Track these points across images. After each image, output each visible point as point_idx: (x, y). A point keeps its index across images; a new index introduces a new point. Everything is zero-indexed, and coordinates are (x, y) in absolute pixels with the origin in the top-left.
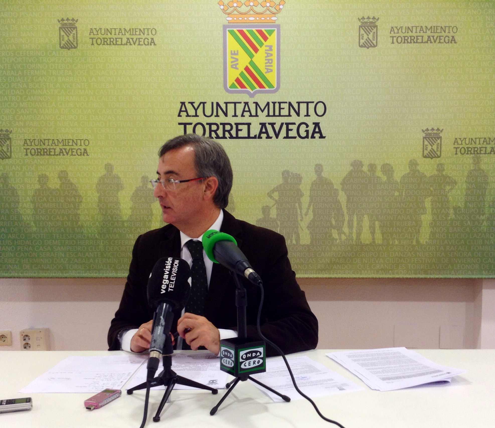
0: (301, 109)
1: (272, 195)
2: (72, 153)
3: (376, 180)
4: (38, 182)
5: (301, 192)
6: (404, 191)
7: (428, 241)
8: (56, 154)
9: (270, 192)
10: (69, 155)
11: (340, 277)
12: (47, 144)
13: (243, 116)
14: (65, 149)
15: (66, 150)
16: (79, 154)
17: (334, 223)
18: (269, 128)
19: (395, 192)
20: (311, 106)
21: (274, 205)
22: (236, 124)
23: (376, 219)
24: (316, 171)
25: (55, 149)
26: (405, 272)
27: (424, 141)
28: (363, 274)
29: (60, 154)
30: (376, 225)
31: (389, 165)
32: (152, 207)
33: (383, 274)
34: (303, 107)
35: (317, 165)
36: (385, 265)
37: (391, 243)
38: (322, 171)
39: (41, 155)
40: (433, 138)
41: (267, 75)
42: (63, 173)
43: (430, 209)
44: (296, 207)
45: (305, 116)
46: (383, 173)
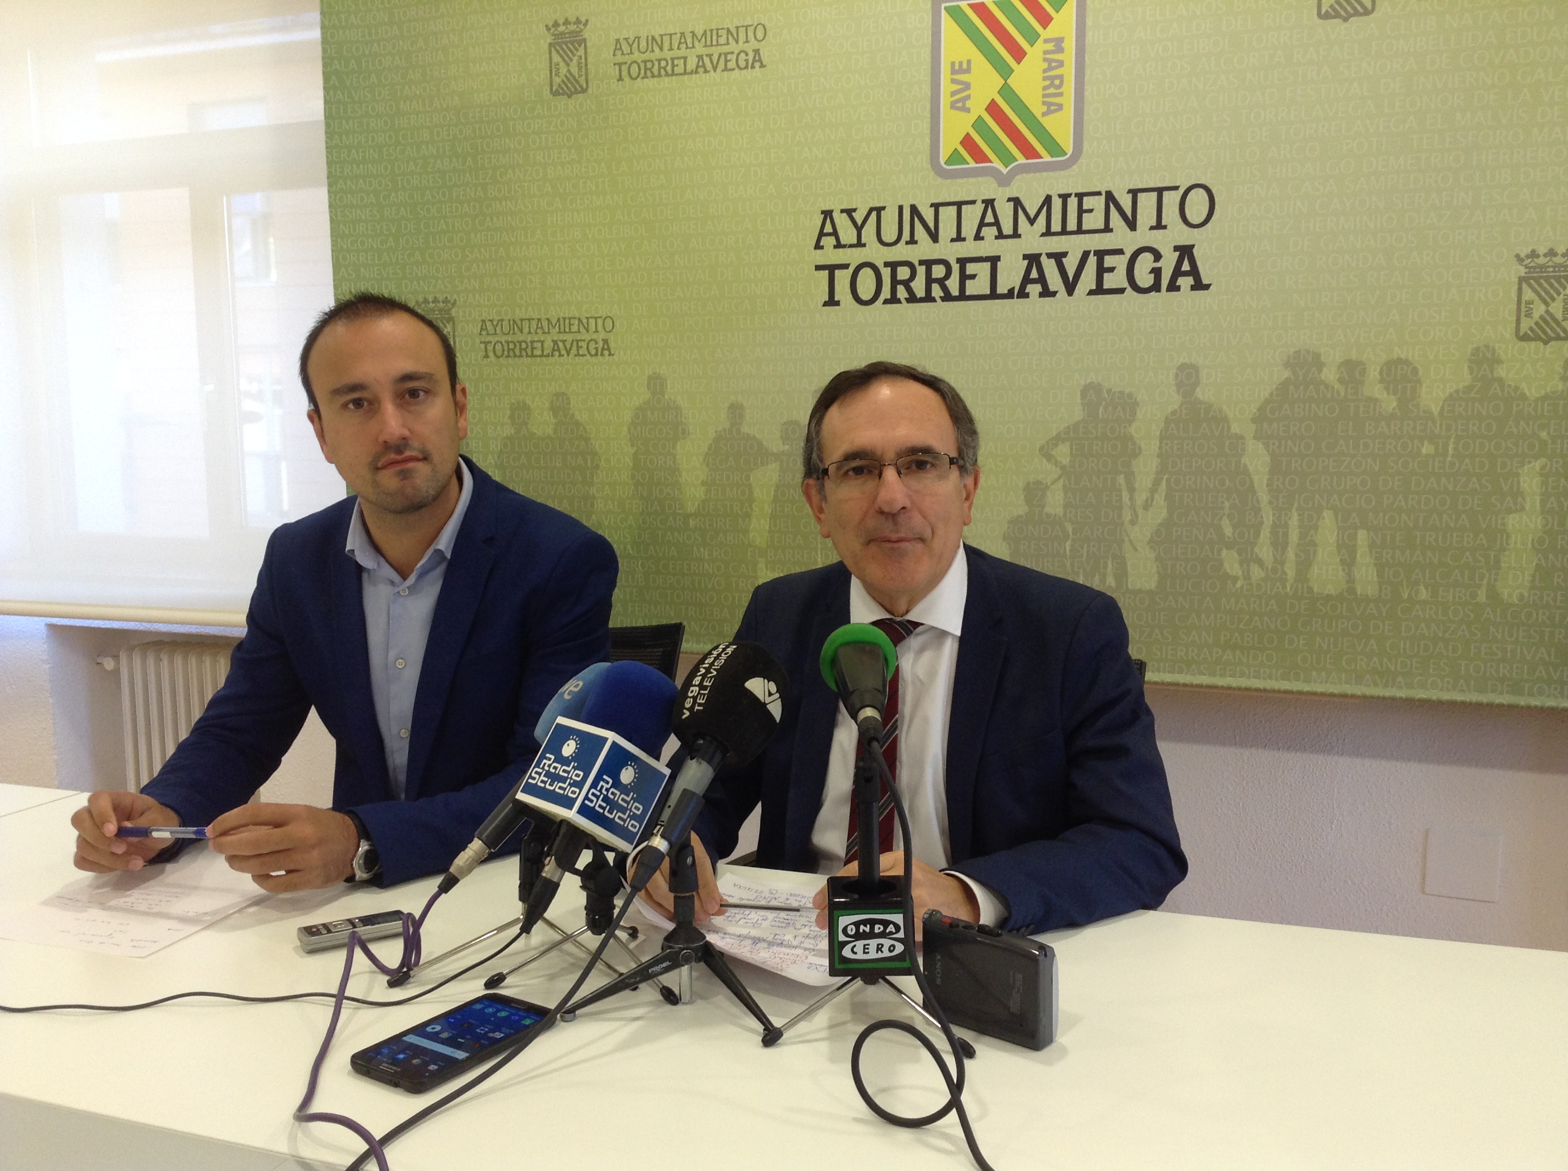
0: (1139, 211)
1: (1053, 453)
2: (578, 350)
3: (1361, 409)
4: (509, 421)
5: (1135, 443)
6: (1452, 440)
7: (1526, 594)
8: (545, 353)
9: (1047, 442)
10: (571, 356)
11: (1243, 686)
12: (526, 330)
13: (978, 237)
14: (564, 341)
15: (566, 343)
16: (593, 352)
17: (1228, 531)
18: (1050, 267)
19: (1423, 445)
20: (1171, 200)
21: (1060, 477)
22: (959, 260)
23: (1359, 524)
24: (1179, 385)
25: (542, 342)
26: (1448, 682)
27: (1520, 289)
28: (1315, 682)
29: (552, 353)
30: (1359, 542)
31: (1406, 362)
32: (751, 479)
33: (1376, 684)
34: (1147, 202)
35: (1182, 367)
36: (1385, 660)
37: (1406, 596)
38: (1197, 383)
39: (515, 356)
40: (1552, 281)
41: (1047, 122)
42: (560, 398)
43: (1538, 498)
44: (1120, 485)
45: (1152, 228)
46: (1387, 389)
